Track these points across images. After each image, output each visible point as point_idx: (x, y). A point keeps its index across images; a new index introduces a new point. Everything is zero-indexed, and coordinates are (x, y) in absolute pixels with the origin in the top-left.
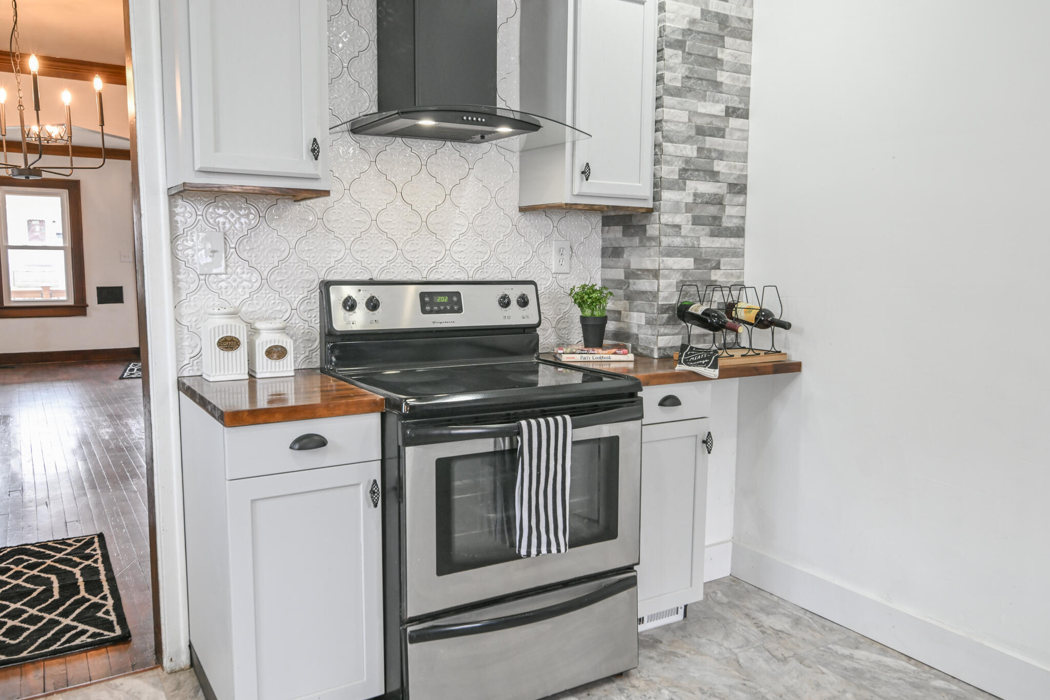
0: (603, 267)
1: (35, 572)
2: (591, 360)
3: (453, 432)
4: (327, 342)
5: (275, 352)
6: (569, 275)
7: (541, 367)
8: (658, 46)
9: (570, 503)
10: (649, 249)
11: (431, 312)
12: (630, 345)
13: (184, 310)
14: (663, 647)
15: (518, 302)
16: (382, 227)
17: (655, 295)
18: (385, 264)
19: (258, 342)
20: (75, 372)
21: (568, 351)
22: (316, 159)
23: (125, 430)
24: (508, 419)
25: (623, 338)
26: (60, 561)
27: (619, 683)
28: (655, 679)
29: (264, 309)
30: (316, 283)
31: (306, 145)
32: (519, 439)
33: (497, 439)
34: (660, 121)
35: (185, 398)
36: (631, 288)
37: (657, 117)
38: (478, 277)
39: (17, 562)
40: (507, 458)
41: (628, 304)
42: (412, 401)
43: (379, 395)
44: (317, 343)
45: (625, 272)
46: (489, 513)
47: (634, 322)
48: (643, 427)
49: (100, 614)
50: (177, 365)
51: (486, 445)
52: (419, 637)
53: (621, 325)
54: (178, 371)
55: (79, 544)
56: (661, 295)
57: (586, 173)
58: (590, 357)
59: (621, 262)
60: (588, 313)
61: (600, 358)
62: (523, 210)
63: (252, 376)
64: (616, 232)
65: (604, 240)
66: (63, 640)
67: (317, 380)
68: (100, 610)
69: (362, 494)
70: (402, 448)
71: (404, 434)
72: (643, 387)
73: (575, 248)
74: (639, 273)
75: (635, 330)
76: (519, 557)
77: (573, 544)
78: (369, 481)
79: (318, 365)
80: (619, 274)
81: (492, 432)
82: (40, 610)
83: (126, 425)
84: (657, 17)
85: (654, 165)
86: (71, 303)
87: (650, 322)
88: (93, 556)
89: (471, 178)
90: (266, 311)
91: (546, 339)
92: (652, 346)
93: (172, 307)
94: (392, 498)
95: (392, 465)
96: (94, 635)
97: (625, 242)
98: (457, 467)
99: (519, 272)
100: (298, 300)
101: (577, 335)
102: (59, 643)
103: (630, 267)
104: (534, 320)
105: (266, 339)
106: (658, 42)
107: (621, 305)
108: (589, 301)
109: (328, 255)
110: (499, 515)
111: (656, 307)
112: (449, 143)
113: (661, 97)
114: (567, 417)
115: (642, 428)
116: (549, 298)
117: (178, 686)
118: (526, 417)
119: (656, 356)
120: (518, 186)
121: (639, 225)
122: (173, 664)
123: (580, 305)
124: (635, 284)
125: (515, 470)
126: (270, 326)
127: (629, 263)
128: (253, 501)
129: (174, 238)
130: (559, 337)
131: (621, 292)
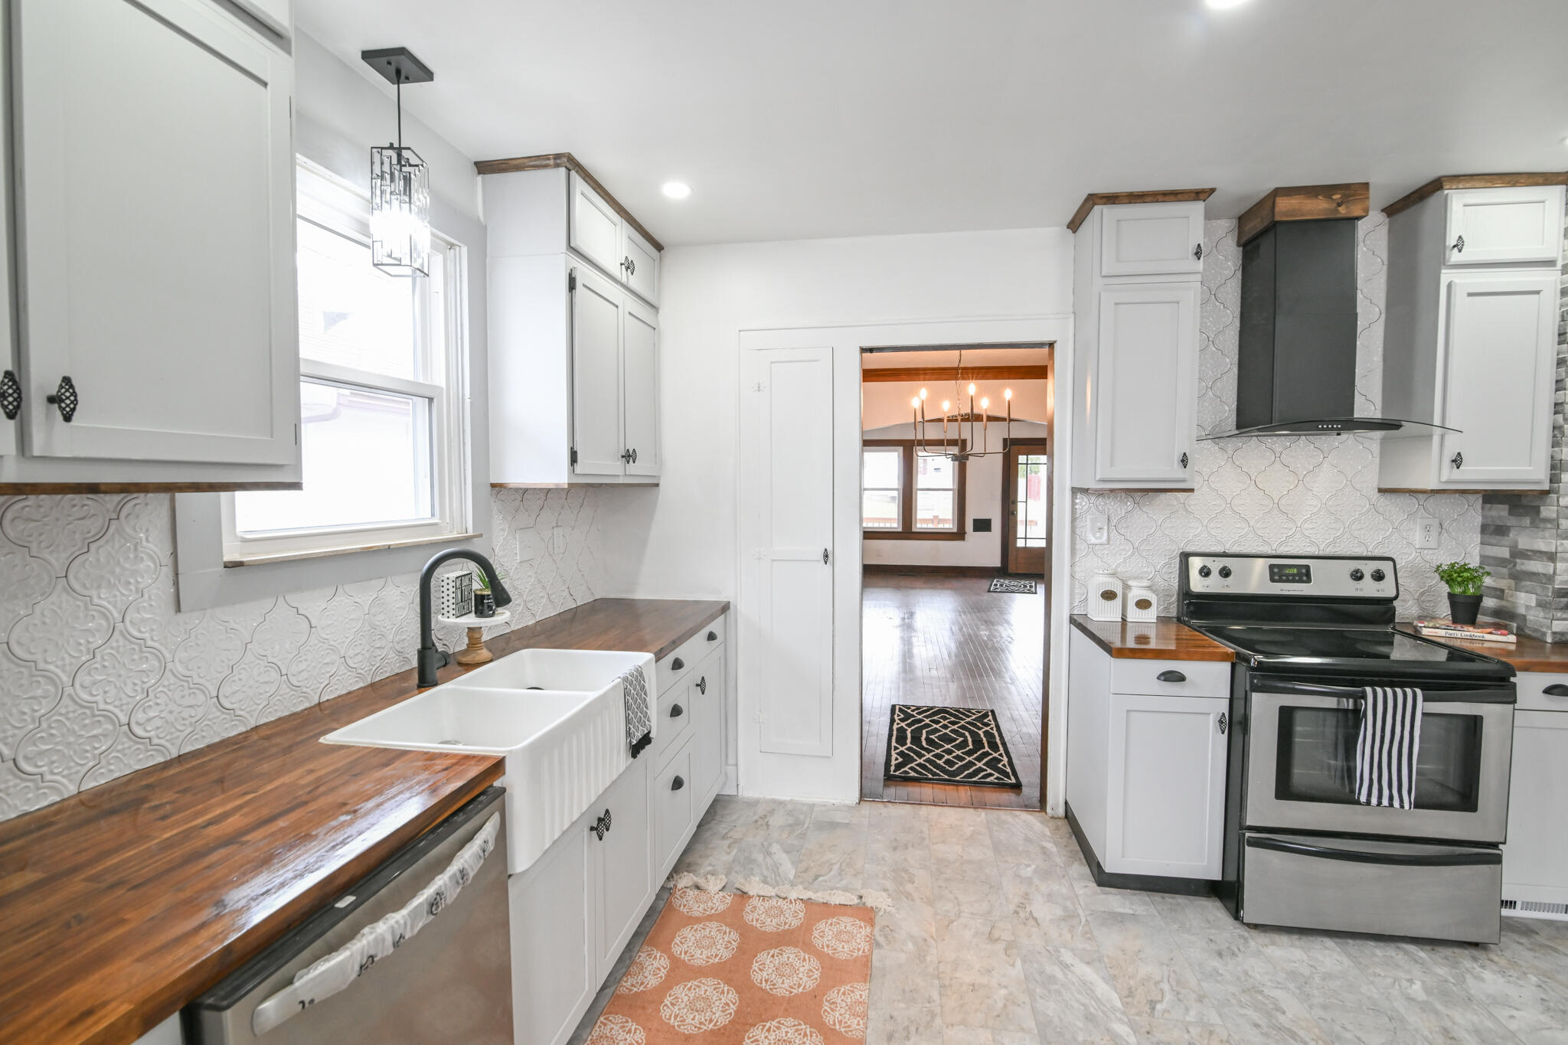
0: (1482, 543)
1: (955, 727)
2: (1459, 636)
3: (1297, 687)
4: (1184, 600)
5: (1143, 604)
6: (1436, 551)
7: (1398, 638)
8: (1559, 330)
9: (1417, 768)
10: (1543, 531)
11: (1280, 581)
12: (1515, 625)
13: (1077, 569)
14: (1539, 939)
15: (1372, 576)
16: (1236, 509)
17: (1550, 578)
18: (1237, 539)
19: (1130, 595)
20: (956, 583)
21: (1431, 625)
22: (1185, 467)
23: (998, 635)
24: (1352, 684)
25: (1504, 618)
26: (968, 723)
27: (1475, 952)
28: (1522, 963)
29: (1134, 570)
30: (1177, 553)
31: (1177, 457)
32: (1363, 702)
33: (1341, 699)
34: (1562, 404)
35: (1076, 631)
36: (1518, 567)
37: (1556, 399)
38: (1329, 551)
39: (945, 718)
40: (1350, 716)
41: (1514, 584)
42: (1260, 657)
43: (1230, 649)
44: (1175, 597)
45: (1510, 551)
46: (1329, 759)
47: (1522, 602)
48: (1516, 711)
49: (1000, 765)
50: (1070, 606)
51: (1330, 703)
52: (1256, 843)
53: (1504, 603)
54: (1071, 610)
55: (979, 715)
56: (1558, 579)
57: (1457, 461)
58: (1458, 634)
59: (1506, 541)
60: (1458, 590)
61: (1470, 636)
62: (1380, 490)
63: (1124, 620)
64: (1500, 512)
65: (1484, 517)
66: (980, 776)
67: (1173, 629)
68: (999, 763)
69: (1212, 722)
70: (1249, 693)
71: (1251, 682)
72: (1517, 673)
73: (1445, 525)
74: (1529, 553)
75: (1522, 611)
76: (1358, 803)
77: (1419, 805)
78: (1218, 713)
79: (1174, 614)
80: (1505, 553)
81: (1336, 693)
82: (962, 753)
83: (998, 631)
84: (1558, 301)
85: (1553, 447)
86: (955, 530)
87: (1541, 605)
88: (990, 725)
89: (1325, 465)
90: (1136, 572)
91: (1405, 610)
92: (1544, 630)
93: (1069, 567)
94: (1237, 729)
95: (1239, 705)
96: (997, 778)
97: (1512, 521)
98: (1299, 717)
99: (1375, 547)
100: (1160, 564)
101: (1444, 609)
102: (977, 778)
103: (1517, 546)
104: (1392, 593)
105: (1137, 593)
106: (1560, 326)
107: (1503, 584)
108: (1459, 579)
109: (1187, 531)
110: (1339, 763)
111: (1551, 590)
112: (1303, 438)
113: (1562, 380)
114: (1418, 691)
115: (1514, 713)
116: (1411, 571)
117: (1057, 828)
118: (1372, 684)
119: (1549, 639)
120: (1378, 470)
121: (1531, 506)
122: (1053, 812)
123: (1447, 582)
124: (1523, 564)
125: (1357, 727)
126: (1140, 584)
127: (1516, 542)
128: (1128, 711)
129: (1073, 520)
130: (1422, 609)
131: (1505, 571)
